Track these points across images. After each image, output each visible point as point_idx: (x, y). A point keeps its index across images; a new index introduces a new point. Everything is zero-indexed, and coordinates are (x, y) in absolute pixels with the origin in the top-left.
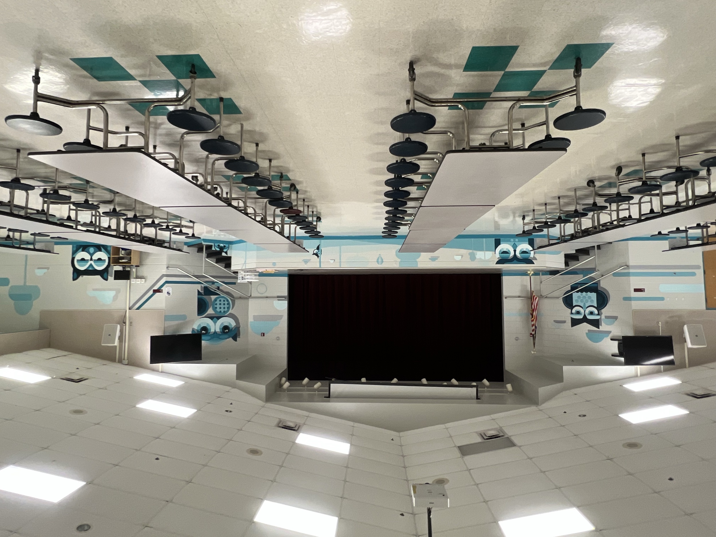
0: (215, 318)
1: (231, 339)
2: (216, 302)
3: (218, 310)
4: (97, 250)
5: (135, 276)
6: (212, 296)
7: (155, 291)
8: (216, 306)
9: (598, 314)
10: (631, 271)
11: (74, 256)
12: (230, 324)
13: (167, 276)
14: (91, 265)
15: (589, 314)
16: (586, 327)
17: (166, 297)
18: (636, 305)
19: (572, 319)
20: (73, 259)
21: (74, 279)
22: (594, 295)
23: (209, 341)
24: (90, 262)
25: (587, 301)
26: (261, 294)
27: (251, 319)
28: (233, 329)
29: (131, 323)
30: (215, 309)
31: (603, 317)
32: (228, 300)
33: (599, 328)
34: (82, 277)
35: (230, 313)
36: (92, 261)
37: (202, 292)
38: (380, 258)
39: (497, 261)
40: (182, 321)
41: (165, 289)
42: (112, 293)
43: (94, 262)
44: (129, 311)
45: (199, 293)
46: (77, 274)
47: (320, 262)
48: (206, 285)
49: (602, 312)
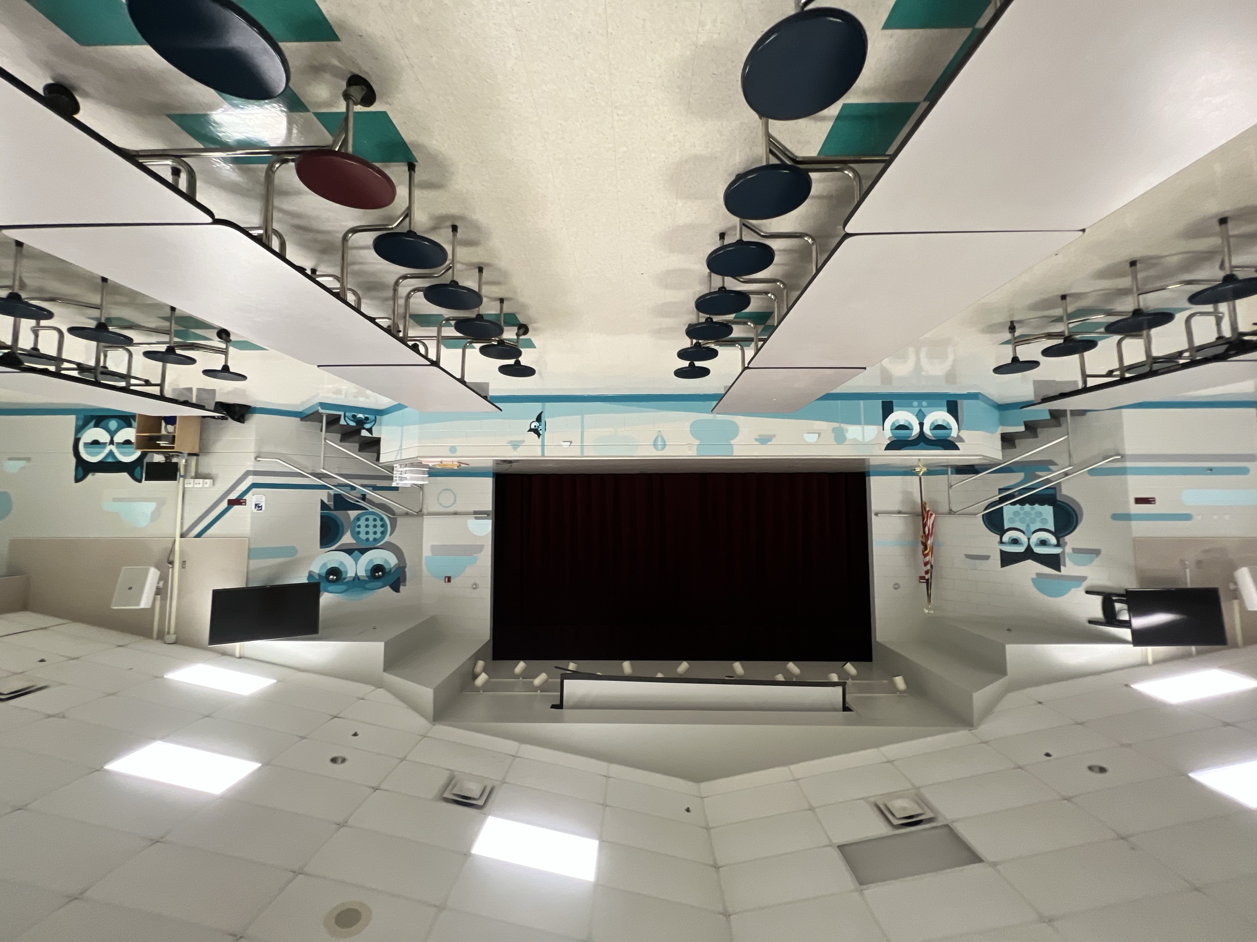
0: (356, 552)
1: (388, 588)
2: (359, 523)
3: (363, 536)
4: (123, 423)
5: (193, 474)
6: (350, 512)
7: (232, 503)
8: (357, 530)
9: (1058, 545)
10: (1129, 464)
11: (79, 436)
12: (386, 561)
13: (256, 473)
14: (111, 453)
15: (1037, 545)
16: (1031, 567)
17: (253, 513)
18: (1139, 529)
19: (1002, 552)
20: (77, 442)
21: (77, 480)
22: (1047, 511)
23: (343, 594)
24: (110, 448)
25: (1034, 522)
26: (445, 507)
27: (426, 552)
28: (392, 571)
29: (183, 564)
30: (356, 535)
31: (1068, 549)
32: (382, 519)
33: (1059, 570)
34: (93, 475)
35: (387, 542)
36: (113, 445)
37: (331, 504)
38: (660, 439)
39: (888, 444)
40: (287, 559)
41: (251, 498)
42: (150, 507)
43: (117, 447)
44: (180, 541)
45: (324, 506)
46: (84, 469)
47: (543, 446)
48: (338, 491)
49: (1066, 541)
